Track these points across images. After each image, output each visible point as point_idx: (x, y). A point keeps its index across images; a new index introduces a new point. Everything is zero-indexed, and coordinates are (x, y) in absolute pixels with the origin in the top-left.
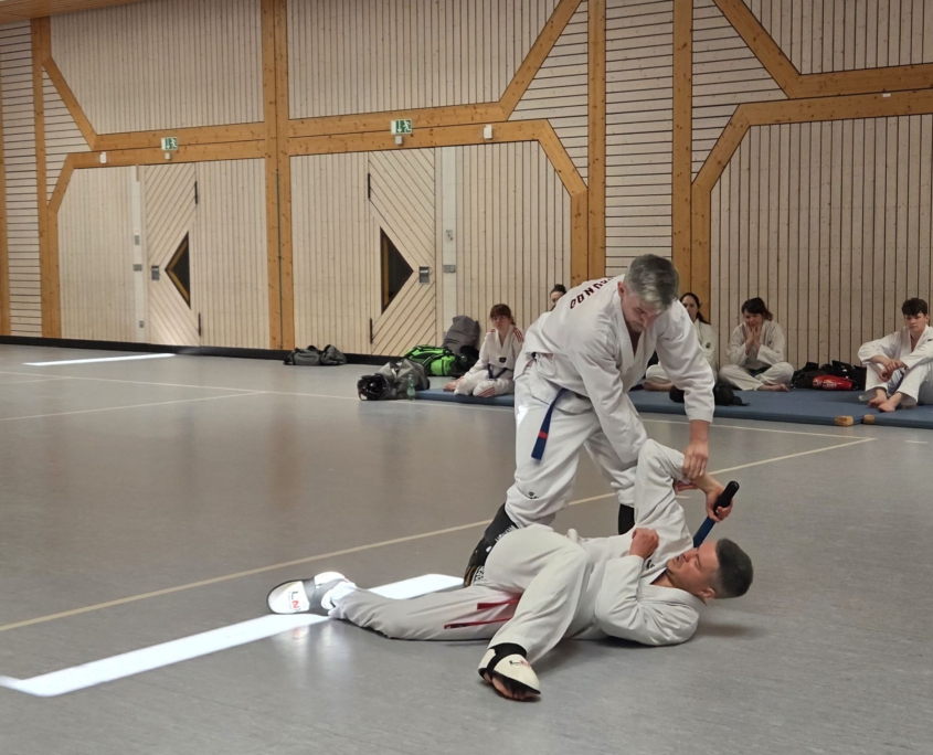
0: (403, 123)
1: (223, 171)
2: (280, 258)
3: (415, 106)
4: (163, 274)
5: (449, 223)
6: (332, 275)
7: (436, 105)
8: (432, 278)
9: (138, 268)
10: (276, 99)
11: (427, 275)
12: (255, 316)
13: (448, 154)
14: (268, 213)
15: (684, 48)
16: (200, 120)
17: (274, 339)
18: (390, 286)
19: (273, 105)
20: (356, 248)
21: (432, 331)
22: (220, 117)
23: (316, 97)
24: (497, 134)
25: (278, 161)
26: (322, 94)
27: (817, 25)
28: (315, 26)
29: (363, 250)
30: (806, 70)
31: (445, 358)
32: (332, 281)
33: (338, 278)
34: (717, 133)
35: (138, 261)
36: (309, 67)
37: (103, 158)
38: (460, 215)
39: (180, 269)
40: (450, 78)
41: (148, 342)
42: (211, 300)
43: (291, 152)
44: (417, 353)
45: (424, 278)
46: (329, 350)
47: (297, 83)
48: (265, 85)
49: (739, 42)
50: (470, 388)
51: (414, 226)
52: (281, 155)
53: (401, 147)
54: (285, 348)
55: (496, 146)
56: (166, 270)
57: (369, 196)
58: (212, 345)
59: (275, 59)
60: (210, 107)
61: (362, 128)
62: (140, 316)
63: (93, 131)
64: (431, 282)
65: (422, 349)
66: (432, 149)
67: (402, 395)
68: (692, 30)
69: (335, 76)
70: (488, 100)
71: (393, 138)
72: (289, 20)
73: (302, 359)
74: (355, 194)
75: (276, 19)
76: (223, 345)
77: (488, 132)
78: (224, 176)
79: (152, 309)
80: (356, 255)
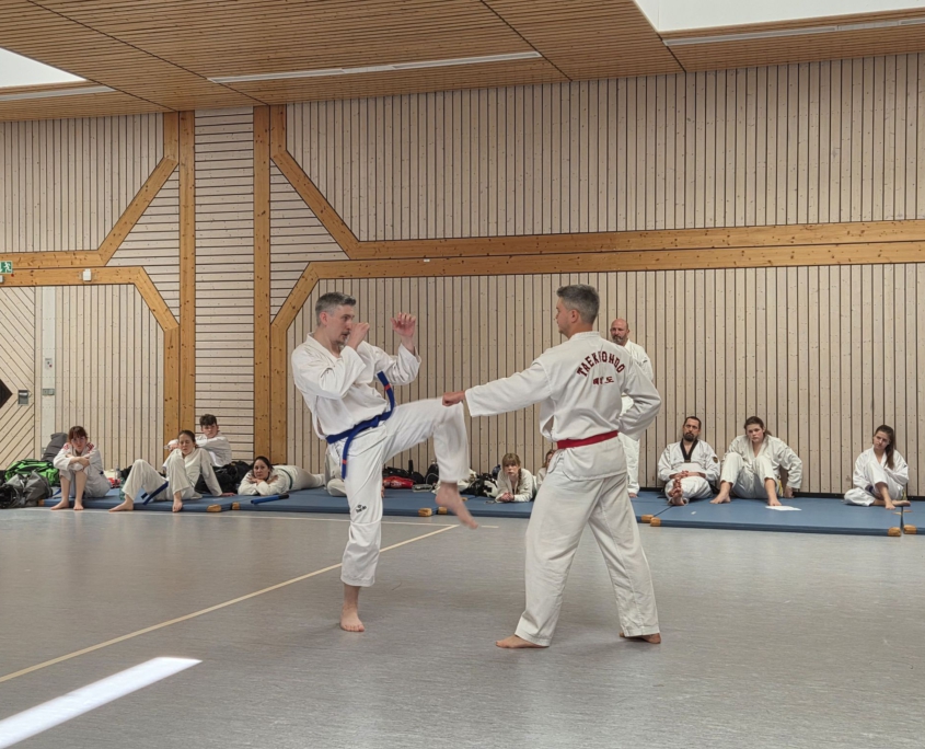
0: (4, 265)
3: (16, 250)
5: (49, 352)
7: (36, 249)
8: (31, 400)
11: (26, 397)
13: (49, 294)
15: (263, 214)
21: (31, 446)
24: (96, 277)
27: (372, 204)
30: (364, 238)
31: (50, 470)
34: (292, 284)
38: (59, 346)
40: (51, 228)
44: (22, 466)
45: (22, 400)
49: (309, 213)
51: (14, 355)
53: (2, 285)
55: (94, 288)
64: (30, 404)
65: (27, 462)
66: (33, 288)
68: (270, 201)
70: (87, 248)
77: (87, 275)
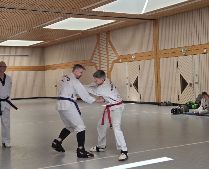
0: (185, 50)
1: (145, 62)
2: (158, 81)
4: (132, 85)
5: (196, 73)
6: (169, 85)
7: (193, 45)
8: (193, 85)
9: (127, 84)
10: (156, 45)
11: (192, 85)
12: (152, 95)
13: (196, 56)
14: (155, 71)
16: (140, 51)
17: (157, 100)
18: (183, 88)
19: (156, 47)
20: (175, 79)
21: (193, 98)
22: (144, 51)
23: (165, 45)
24: (208, 51)
25: (157, 60)
26: (166, 44)
28: (165, 29)
29: (176, 79)
31: (195, 105)
32: (169, 86)
33: (171, 86)
35: (127, 83)
36: (164, 38)
37: (120, 61)
38: (199, 70)
39: (136, 84)
40: (196, 39)
41: (129, 101)
42: (143, 91)
43: (160, 57)
44: (188, 103)
45: (191, 85)
46: (169, 103)
47: (161, 42)
48: (154, 43)
50: (198, 112)
51: (188, 73)
52: (158, 58)
53: (185, 55)
54: (159, 102)
55: (207, 54)
56: (133, 85)
57: (178, 67)
58: (143, 101)
59: (156, 37)
60: (142, 48)
61: (176, 51)
62: (128, 95)
63: (118, 55)
64: (193, 86)
65: (190, 102)
66: (192, 55)
67: (182, 113)
69: (169, 40)
70: (205, 43)
71: (183, 53)
72: (159, 28)
73: (162, 105)
74: (174, 66)
75: (156, 28)
76: (145, 101)
78: (145, 63)
79: (130, 93)
80: (175, 80)
